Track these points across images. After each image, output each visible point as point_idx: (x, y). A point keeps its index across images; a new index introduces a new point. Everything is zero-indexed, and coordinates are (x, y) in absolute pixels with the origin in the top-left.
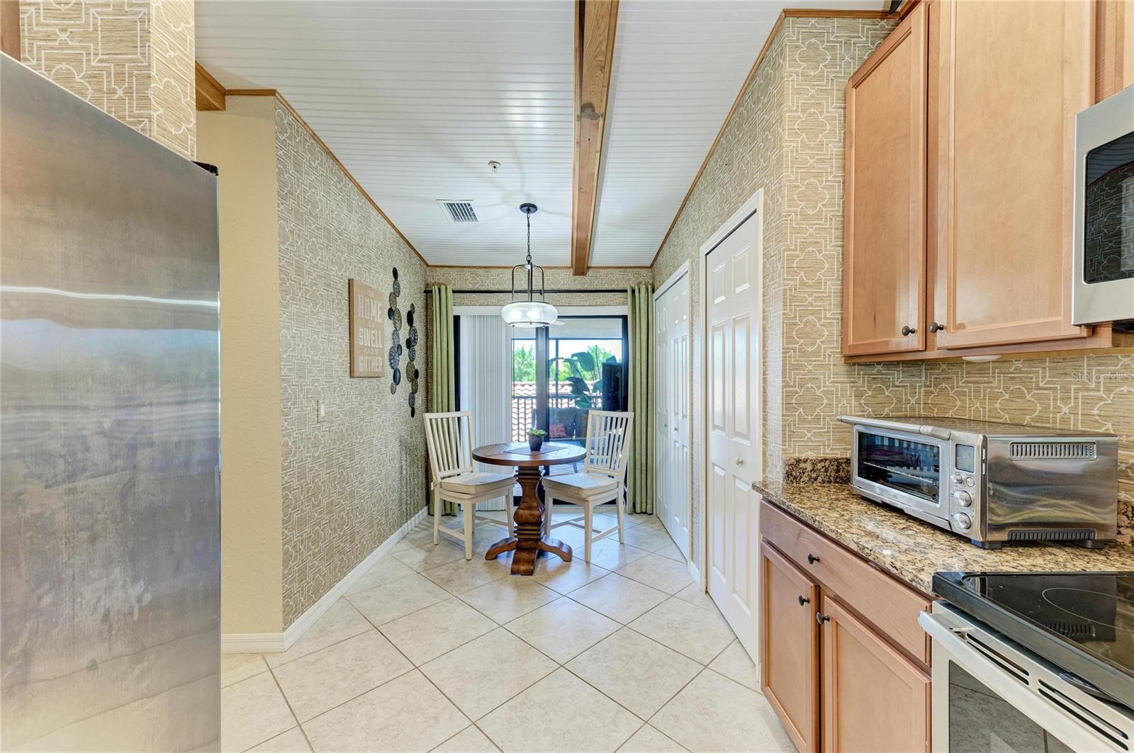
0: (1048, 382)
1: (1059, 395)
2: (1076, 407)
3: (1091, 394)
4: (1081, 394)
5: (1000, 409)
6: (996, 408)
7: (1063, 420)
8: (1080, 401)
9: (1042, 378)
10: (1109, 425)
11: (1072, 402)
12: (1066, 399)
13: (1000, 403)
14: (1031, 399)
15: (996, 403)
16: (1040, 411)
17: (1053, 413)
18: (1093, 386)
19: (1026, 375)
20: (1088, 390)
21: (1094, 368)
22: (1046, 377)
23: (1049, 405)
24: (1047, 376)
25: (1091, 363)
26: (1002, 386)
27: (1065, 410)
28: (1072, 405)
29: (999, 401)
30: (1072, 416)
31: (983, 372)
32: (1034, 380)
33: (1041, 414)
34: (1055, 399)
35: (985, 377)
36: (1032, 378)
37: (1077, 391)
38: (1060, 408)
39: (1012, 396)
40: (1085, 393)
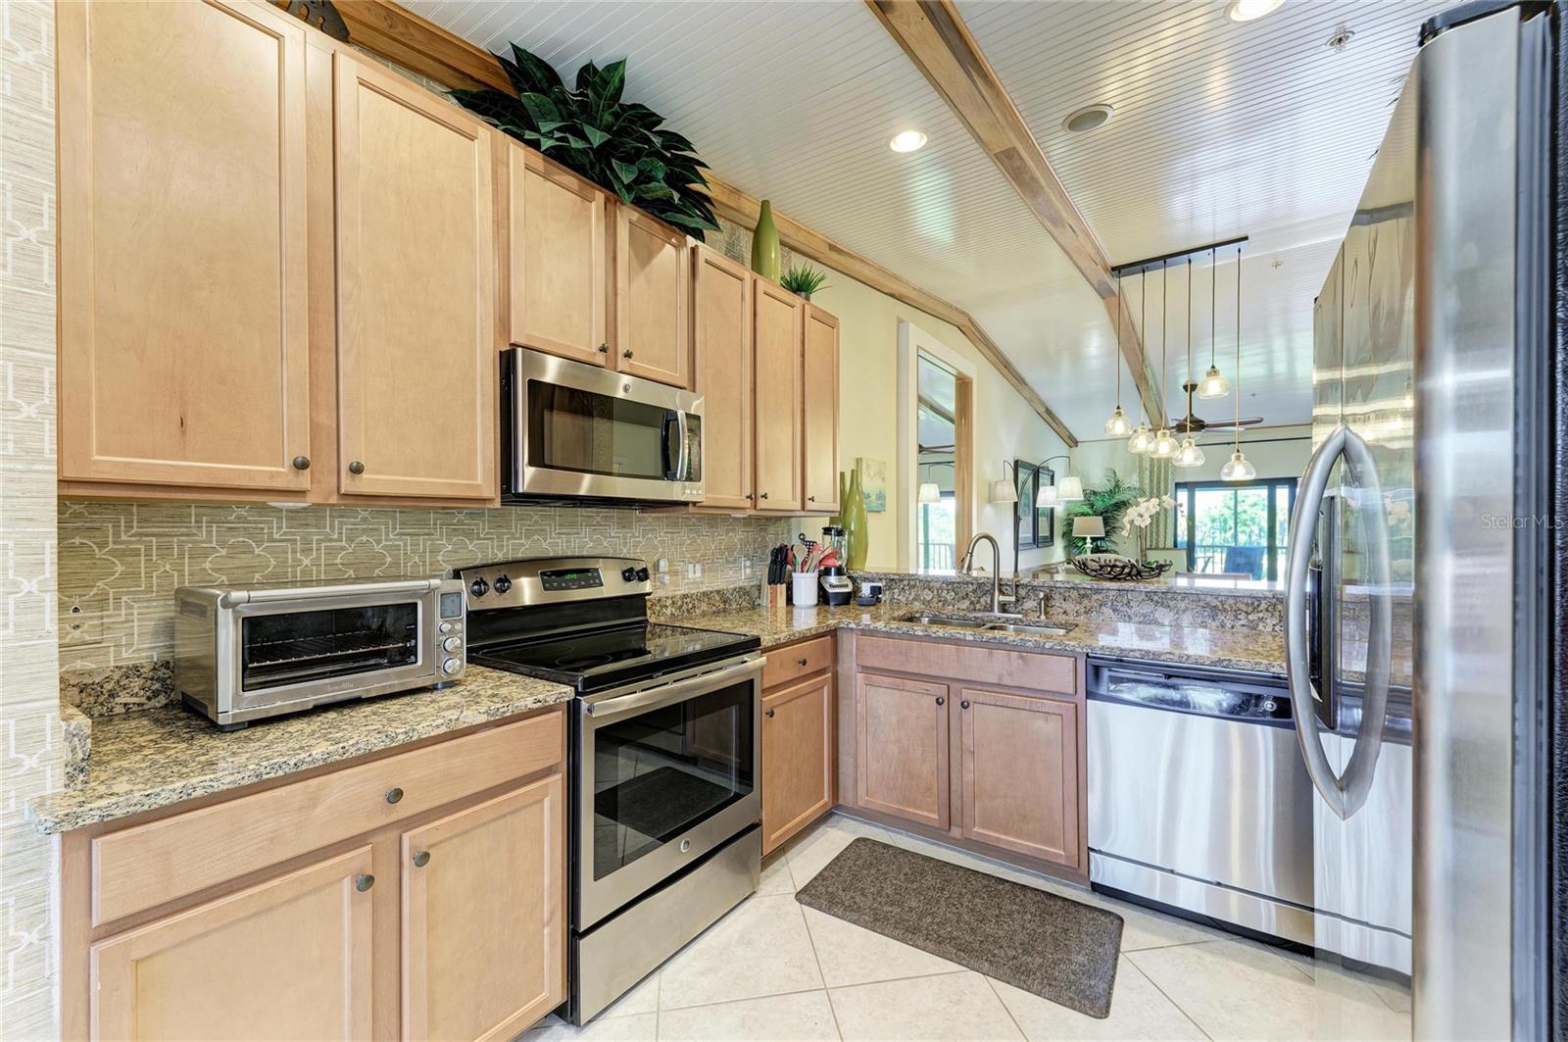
0: (285, 533)
1: (299, 546)
2: (319, 558)
3: (334, 544)
4: (323, 545)
5: (212, 570)
6: (205, 570)
7: (303, 572)
8: (323, 551)
9: (277, 528)
10: (351, 572)
11: (314, 552)
12: (307, 551)
13: (210, 562)
14: (262, 553)
15: (205, 562)
16: (275, 567)
17: (292, 567)
18: (336, 536)
19: (254, 525)
20: (331, 540)
21: (336, 520)
22: (282, 528)
23: (287, 558)
24: (284, 526)
25: (334, 514)
26: (214, 538)
27: (306, 562)
28: (314, 556)
29: (210, 559)
30: (314, 568)
31: (177, 520)
32: (266, 531)
33: (277, 570)
34: (294, 552)
35: (182, 527)
36: (263, 529)
37: (319, 542)
38: (301, 560)
39: (231, 551)
40: (329, 544)
